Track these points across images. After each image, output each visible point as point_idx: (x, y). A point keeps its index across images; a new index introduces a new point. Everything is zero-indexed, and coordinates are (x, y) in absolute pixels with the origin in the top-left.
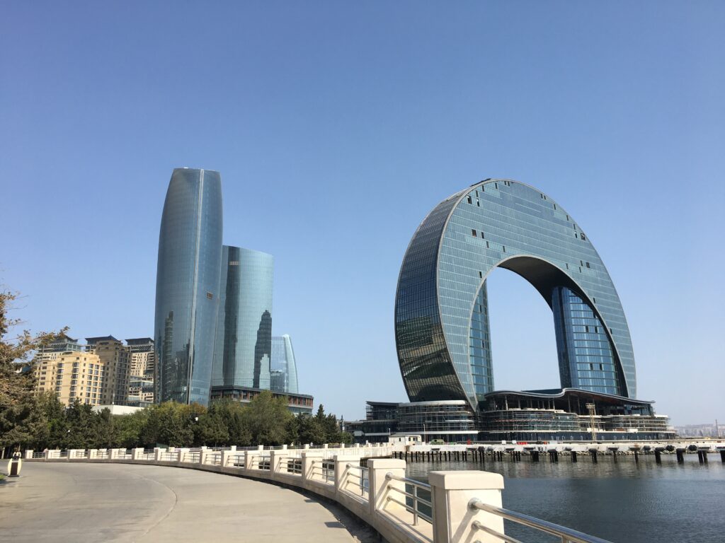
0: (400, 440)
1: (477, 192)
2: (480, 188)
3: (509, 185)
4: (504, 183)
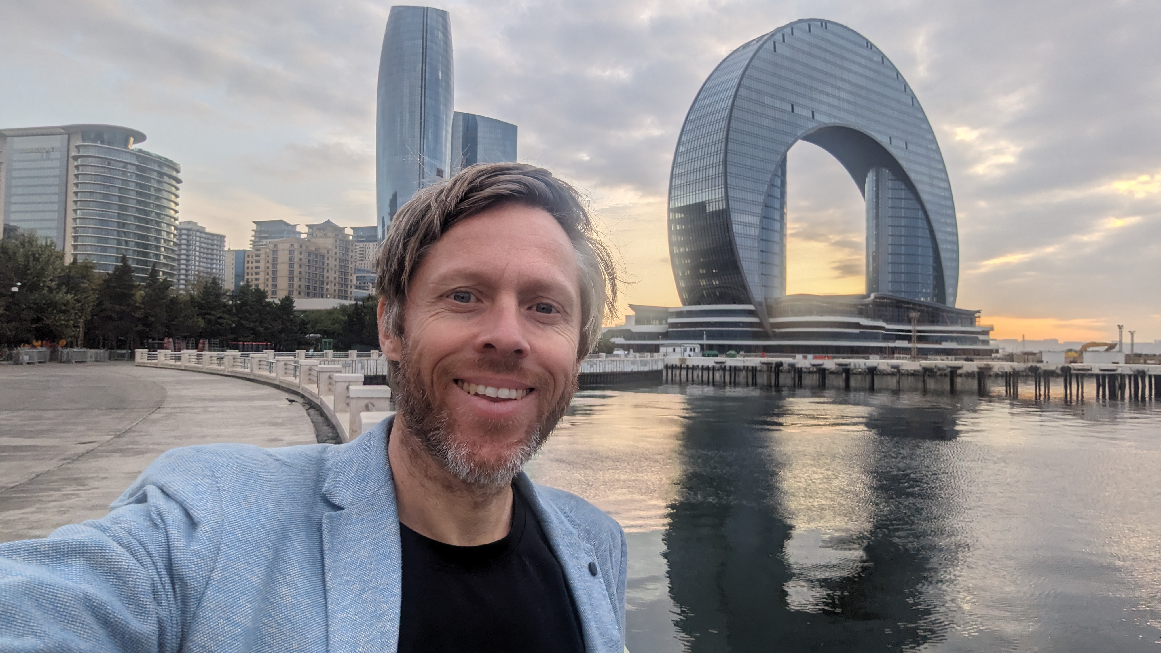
0: (674, 350)
1: (783, 35)
2: (789, 30)
3: (826, 28)
4: (819, 24)
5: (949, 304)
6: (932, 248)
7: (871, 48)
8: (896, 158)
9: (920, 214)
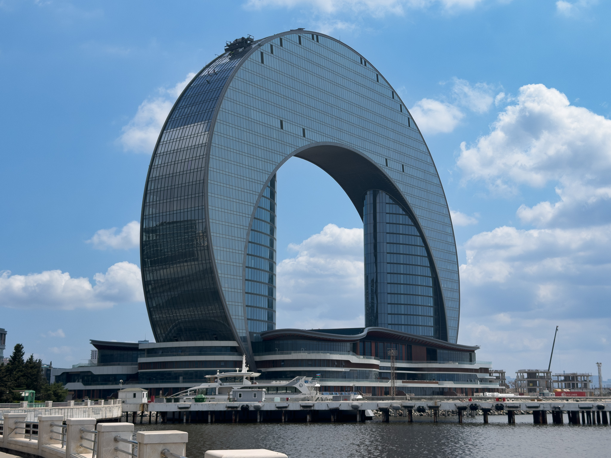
0: (135, 396)
1: (272, 46)
2: (277, 41)
3: (318, 41)
4: (311, 35)
5: (451, 341)
6: (432, 277)
7: (365, 65)
8: (393, 181)
9: (419, 241)
